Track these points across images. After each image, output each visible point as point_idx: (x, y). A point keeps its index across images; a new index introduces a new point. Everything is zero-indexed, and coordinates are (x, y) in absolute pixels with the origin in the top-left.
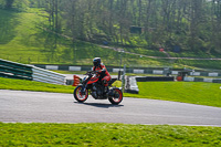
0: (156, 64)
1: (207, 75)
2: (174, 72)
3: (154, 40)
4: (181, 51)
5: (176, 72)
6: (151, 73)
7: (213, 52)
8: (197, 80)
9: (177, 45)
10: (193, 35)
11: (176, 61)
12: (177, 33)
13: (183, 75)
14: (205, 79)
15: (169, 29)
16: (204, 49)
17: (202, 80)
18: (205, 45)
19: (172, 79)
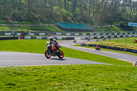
0: (7, 29)
1: (38, 35)
2: (18, 34)
3: (5, 14)
4: (22, 20)
5: (20, 34)
6: (4, 35)
7: (42, 21)
8: (32, 38)
9: (19, 17)
10: (29, 10)
11: (19, 27)
12: (19, 9)
13: (23, 35)
14: (37, 37)
15: (14, 7)
16: (36, 19)
17: (35, 38)
18: (37, 16)
19: (17, 38)
